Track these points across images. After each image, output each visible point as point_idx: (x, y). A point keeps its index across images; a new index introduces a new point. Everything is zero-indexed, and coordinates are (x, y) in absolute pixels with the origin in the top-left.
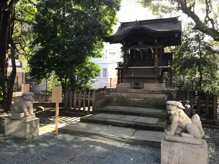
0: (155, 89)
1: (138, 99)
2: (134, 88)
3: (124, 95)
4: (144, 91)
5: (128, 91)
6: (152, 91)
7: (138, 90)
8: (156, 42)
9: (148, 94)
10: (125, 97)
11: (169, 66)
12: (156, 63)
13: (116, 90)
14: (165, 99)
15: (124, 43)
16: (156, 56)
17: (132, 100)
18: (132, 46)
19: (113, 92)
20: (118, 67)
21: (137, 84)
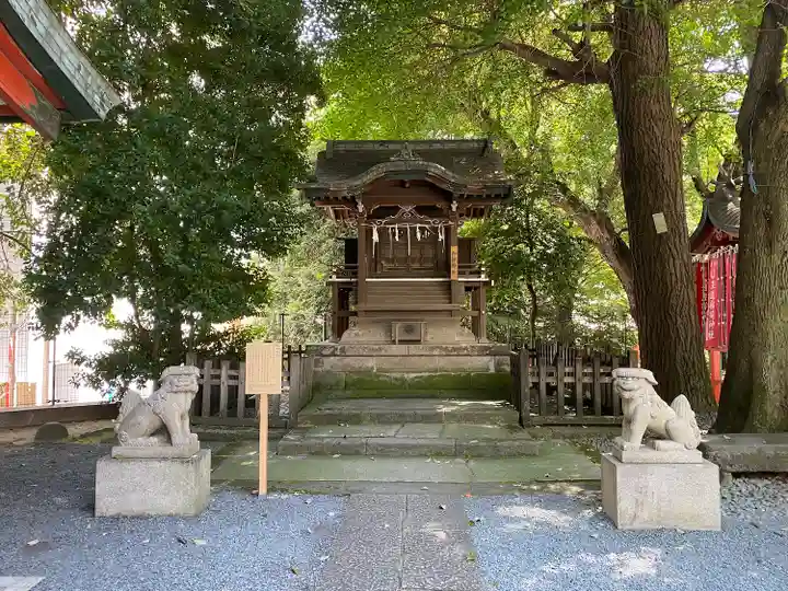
1: (412, 375)
2: (401, 342)
3: (371, 363)
4: (431, 349)
5: (382, 353)
6: (454, 349)
7: (413, 349)
8: (454, 209)
9: (441, 358)
10: (372, 368)
11: (483, 276)
12: (454, 269)
13: (343, 350)
14: (488, 369)
15: (361, 208)
16: (454, 249)
17: (396, 379)
18: (383, 218)
19: (333, 355)
20: (334, 278)
21: (409, 329)
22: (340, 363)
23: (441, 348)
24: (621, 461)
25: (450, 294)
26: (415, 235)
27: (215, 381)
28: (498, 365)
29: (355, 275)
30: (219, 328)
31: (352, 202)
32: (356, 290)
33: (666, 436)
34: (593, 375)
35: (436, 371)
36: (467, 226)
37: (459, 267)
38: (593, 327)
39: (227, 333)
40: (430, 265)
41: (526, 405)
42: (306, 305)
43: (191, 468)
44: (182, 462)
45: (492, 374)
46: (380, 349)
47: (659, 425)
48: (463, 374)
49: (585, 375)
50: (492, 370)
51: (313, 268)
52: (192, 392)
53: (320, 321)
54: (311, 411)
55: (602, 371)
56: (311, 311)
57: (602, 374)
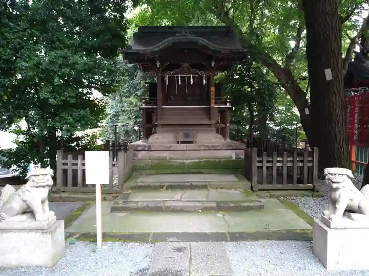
0: (214, 143)
1: (189, 161)
2: (182, 142)
3: (166, 154)
4: (199, 146)
5: (172, 149)
6: (213, 146)
7: (189, 146)
8: (213, 65)
9: (205, 151)
10: (166, 157)
11: (228, 104)
12: (213, 101)
13: (149, 147)
14: (232, 157)
15: (158, 64)
16: (213, 89)
17: (180, 163)
18: (171, 71)
19: (144, 150)
20: (144, 106)
21: (187, 135)
22: (147, 155)
23: (205, 146)
24: (330, 227)
25: (210, 115)
26: (190, 81)
27: (74, 167)
28: (237, 155)
29: (156, 104)
30: (79, 134)
31: (153, 61)
32: (157, 112)
33: (359, 211)
34: (292, 162)
35: (202, 159)
36: (220, 75)
37: (215, 99)
38: (277, 128)
39: (83, 137)
40: (198, 98)
41: (255, 179)
42: (129, 118)
43: (49, 236)
44: (43, 233)
45: (233, 161)
46: (170, 146)
47: (355, 204)
48: (217, 160)
49: (288, 161)
50: (234, 158)
51: (132, 99)
52: (48, 186)
53: (136, 128)
54: (131, 183)
55: (298, 159)
56: (131, 122)
57: (298, 161)
